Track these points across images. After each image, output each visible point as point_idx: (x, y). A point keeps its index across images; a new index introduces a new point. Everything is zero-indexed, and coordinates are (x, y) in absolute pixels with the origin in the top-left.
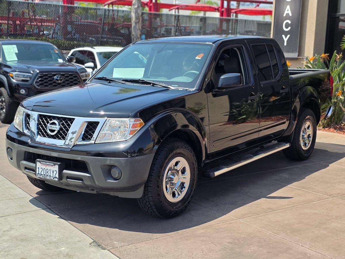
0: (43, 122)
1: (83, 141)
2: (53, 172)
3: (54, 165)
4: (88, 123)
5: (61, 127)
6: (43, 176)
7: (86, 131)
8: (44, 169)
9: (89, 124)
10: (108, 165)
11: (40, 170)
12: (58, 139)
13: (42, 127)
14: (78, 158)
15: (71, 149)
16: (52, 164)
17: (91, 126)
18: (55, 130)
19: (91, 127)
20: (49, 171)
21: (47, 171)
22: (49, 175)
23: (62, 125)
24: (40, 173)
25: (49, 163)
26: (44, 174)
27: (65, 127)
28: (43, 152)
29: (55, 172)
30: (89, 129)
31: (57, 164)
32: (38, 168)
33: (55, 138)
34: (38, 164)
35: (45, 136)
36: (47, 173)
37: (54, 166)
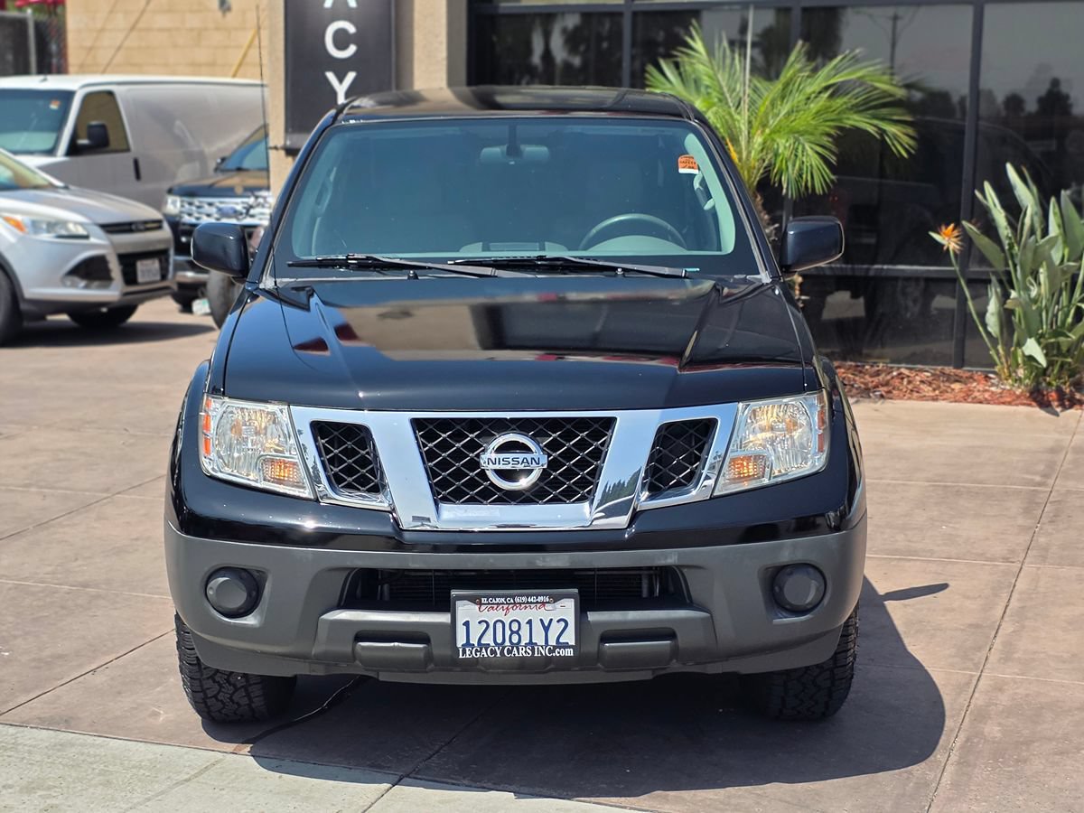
2: (546, 629)
3: (555, 601)
5: (550, 454)
6: (493, 652)
8: (499, 626)
11: (477, 630)
15: (626, 529)
16: (540, 599)
20: (525, 628)
21: (515, 629)
22: (525, 640)
24: (474, 641)
25: (528, 596)
26: (499, 640)
28: (491, 561)
29: (555, 629)
31: (569, 596)
32: (467, 624)
34: (465, 610)
35: (470, 501)
36: (515, 637)
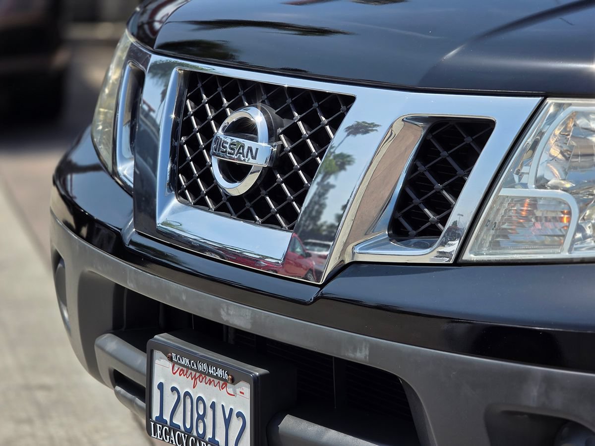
0: (201, 115)
1: (398, 241)
2: (227, 422)
3: (233, 381)
4: (430, 131)
5: (283, 146)
6: (180, 441)
7: (414, 180)
8: (188, 400)
9: (438, 138)
10: (533, 417)
11: (170, 400)
12: (263, 223)
13: (193, 144)
14: (355, 350)
15: (322, 286)
16: (220, 372)
17: (447, 149)
18: (250, 167)
19: (444, 154)
20: (210, 412)
21: (201, 413)
22: (209, 435)
23: (291, 139)
24: (167, 417)
25: (210, 363)
26: (188, 426)
27: (301, 151)
29: (236, 424)
30: (432, 170)
31: (245, 377)
32: (161, 386)
33: (246, 217)
35: (200, 203)
36: (201, 425)
37: (230, 389)
